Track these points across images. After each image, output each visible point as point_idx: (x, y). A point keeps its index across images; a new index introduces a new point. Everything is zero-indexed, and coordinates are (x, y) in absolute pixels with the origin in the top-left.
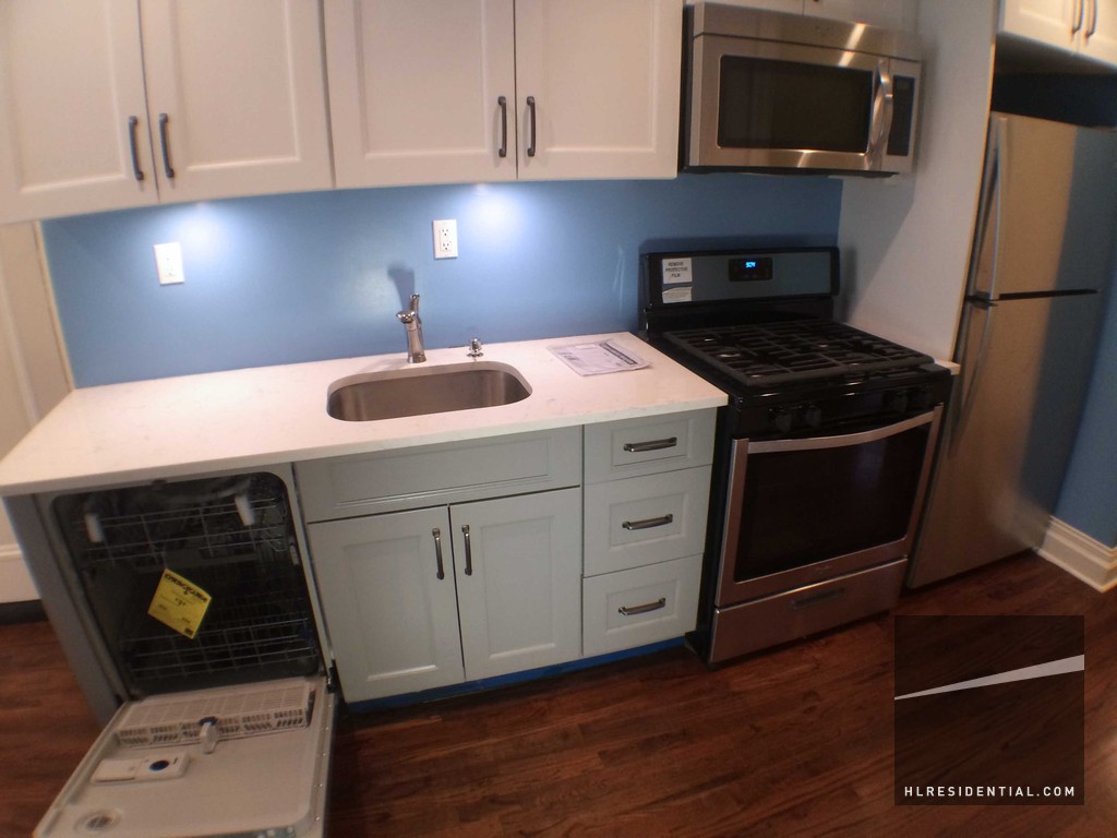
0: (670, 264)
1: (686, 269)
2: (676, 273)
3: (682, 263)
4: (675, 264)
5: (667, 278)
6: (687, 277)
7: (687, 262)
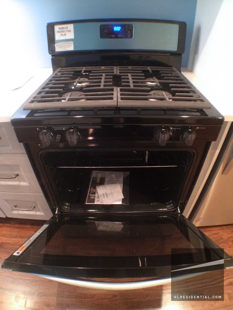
0: (59, 28)
1: (70, 31)
2: (63, 33)
3: (67, 28)
4: (63, 28)
5: (58, 37)
6: (71, 35)
7: (71, 27)
